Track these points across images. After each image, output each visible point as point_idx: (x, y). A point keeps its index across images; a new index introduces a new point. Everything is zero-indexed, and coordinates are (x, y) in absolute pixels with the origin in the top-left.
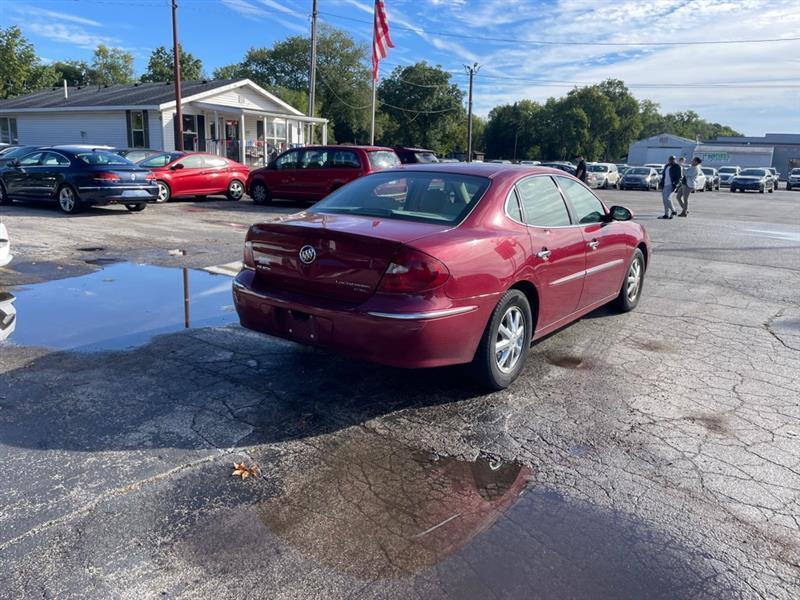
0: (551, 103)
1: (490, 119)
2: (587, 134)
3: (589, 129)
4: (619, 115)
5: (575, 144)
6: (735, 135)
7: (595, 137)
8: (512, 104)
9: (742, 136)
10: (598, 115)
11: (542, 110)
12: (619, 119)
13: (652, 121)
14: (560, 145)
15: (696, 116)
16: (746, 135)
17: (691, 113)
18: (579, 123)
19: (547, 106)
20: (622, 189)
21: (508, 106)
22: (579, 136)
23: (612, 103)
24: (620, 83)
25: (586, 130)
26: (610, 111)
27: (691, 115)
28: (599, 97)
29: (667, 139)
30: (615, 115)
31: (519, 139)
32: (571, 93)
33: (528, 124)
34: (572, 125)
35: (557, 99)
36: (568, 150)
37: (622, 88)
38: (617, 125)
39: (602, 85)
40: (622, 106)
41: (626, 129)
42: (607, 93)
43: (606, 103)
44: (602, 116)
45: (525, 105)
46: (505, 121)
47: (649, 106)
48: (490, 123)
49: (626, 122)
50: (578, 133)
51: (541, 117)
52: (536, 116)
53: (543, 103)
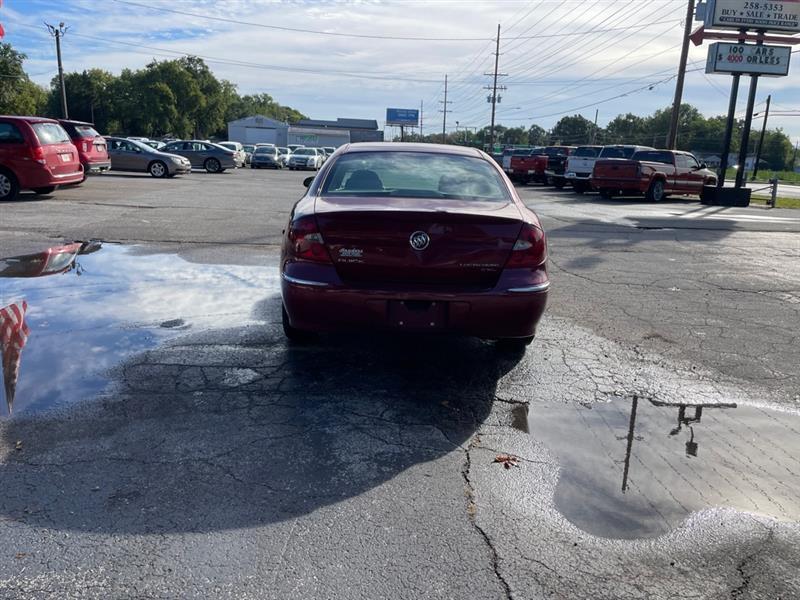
0: (126, 75)
1: (54, 88)
2: (175, 111)
3: (177, 106)
4: (205, 94)
5: (164, 120)
6: (303, 118)
7: (183, 114)
8: (80, 72)
9: (309, 119)
10: (182, 91)
11: (117, 82)
12: (204, 96)
13: (232, 101)
14: (145, 121)
15: (270, 99)
16: (312, 118)
17: (266, 95)
18: (165, 98)
19: (123, 77)
20: (253, 167)
21: (76, 74)
22: (167, 112)
23: (195, 80)
24: (200, 60)
25: (173, 107)
26: (195, 89)
27: (266, 98)
28: (181, 73)
29: (262, 119)
30: (200, 93)
31: (95, 110)
32: (150, 66)
33: (103, 95)
34: (158, 100)
35: (134, 71)
36: (155, 126)
37: (202, 65)
38: (204, 103)
39: (182, 60)
40: (205, 84)
41: (213, 107)
42: (189, 69)
43: (190, 79)
44: (188, 93)
45: (97, 75)
46: (76, 92)
47: (228, 86)
48: (54, 92)
49: (212, 100)
50: (166, 109)
51: (118, 89)
52: (110, 87)
53: (117, 74)
